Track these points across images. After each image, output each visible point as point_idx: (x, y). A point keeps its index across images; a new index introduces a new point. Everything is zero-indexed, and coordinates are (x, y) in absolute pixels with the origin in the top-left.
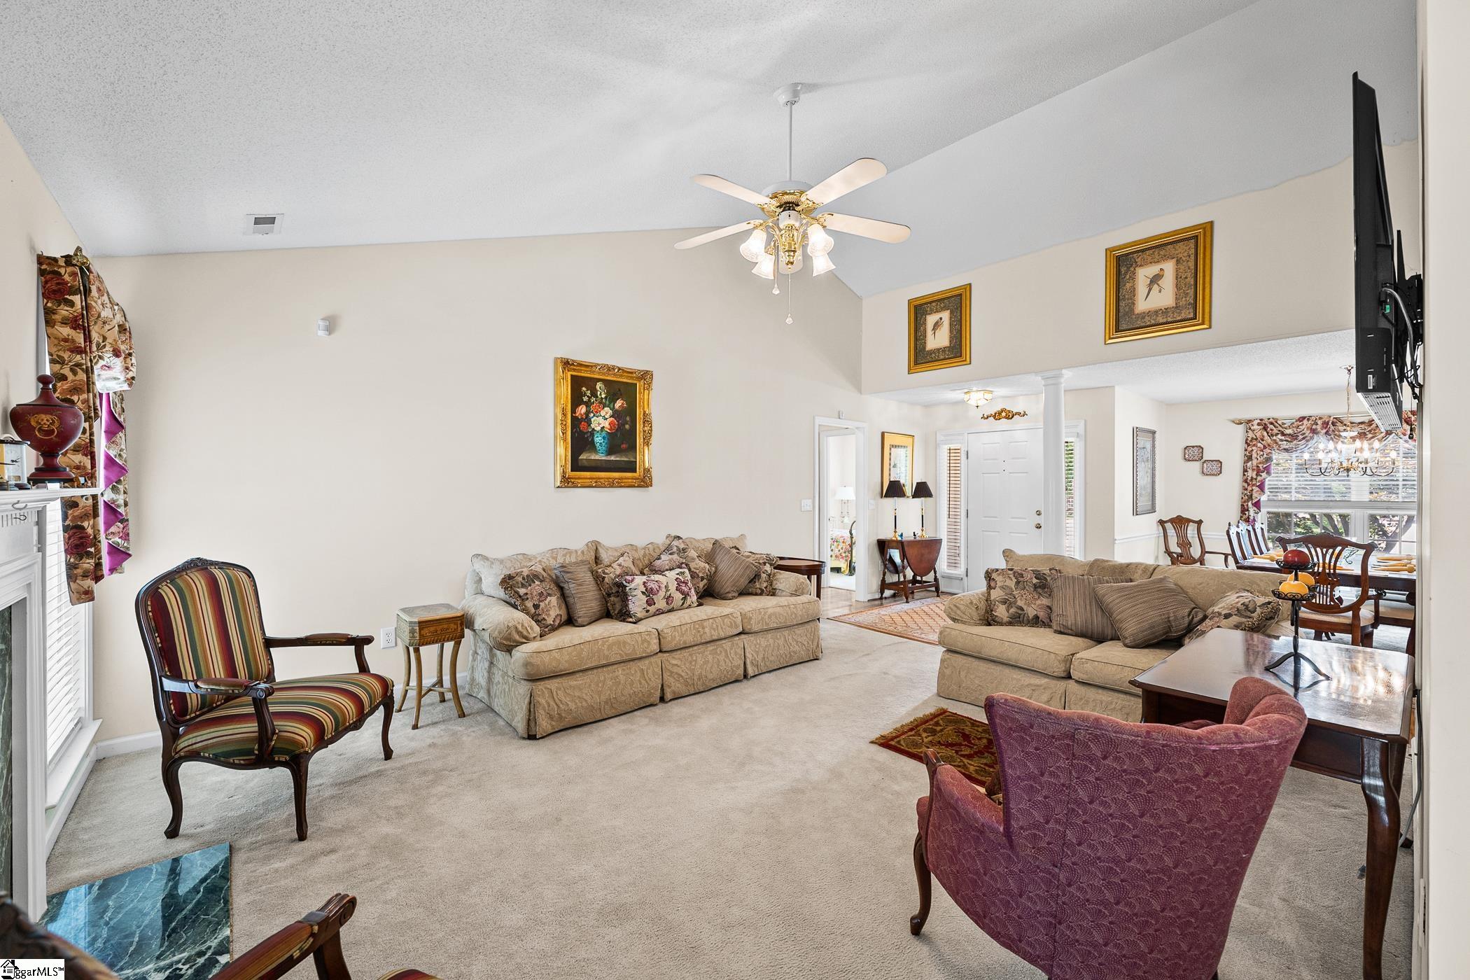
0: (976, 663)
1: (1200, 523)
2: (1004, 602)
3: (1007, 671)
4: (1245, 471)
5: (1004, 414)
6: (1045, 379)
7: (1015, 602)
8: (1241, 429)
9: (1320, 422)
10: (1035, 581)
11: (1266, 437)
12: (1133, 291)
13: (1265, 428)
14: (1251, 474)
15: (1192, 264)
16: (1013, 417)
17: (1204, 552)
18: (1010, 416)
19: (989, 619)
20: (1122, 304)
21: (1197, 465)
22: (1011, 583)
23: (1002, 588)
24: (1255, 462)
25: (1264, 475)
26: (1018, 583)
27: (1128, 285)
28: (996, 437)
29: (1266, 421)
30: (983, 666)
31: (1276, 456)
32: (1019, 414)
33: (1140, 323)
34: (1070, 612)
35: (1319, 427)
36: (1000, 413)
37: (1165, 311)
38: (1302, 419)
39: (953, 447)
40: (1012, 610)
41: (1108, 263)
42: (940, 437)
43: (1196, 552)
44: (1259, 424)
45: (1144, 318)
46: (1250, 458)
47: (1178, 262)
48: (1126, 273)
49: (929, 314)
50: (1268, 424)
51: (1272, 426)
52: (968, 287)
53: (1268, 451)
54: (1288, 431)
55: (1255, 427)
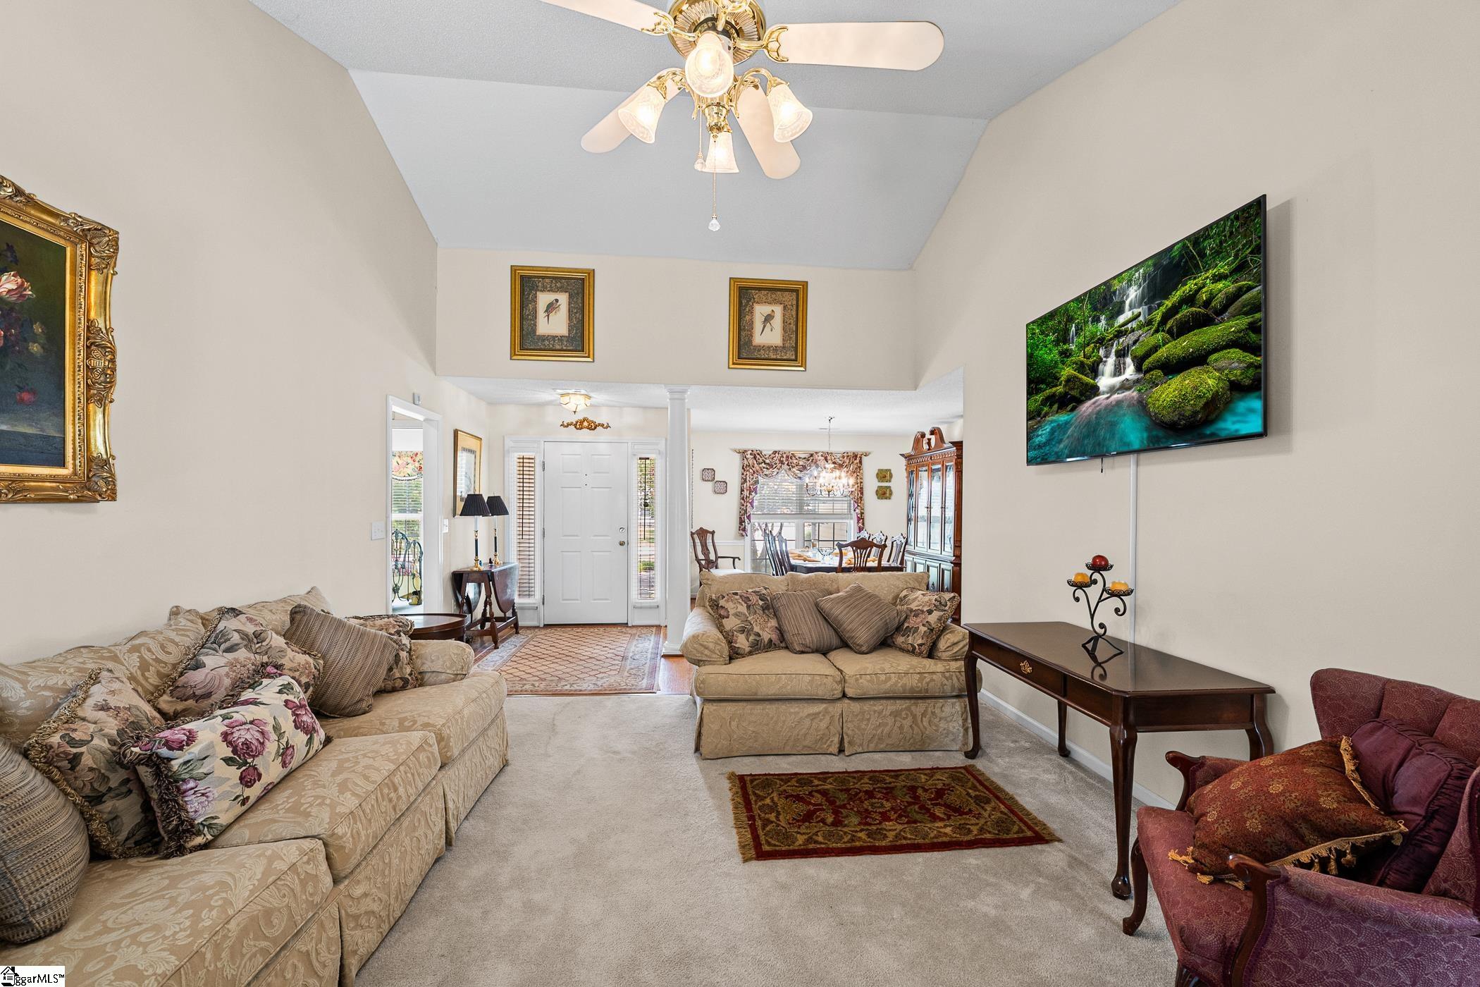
0: (749, 706)
1: (713, 533)
2: (742, 631)
3: (783, 707)
4: (742, 490)
5: (586, 424)
6: (671, 392)
7: (752, 628)
8: (738, 457)
9: (785, 456)
10: (761, 603)
11: (756, 465)
12: (751, 323)
13: (755, 458)
14: (746, 493)
15: (794, 313)
16: (595, 428)
17: (717, 558)
18: (593, 426)
19: (734, 655)
20: (743, 334)
21: (710, 484)
22: (743, 608)
23: (736, 615)
24: (748, 483)
25: (753, 494)
26: (748, 607)
27: (748, 318)
28: (577, 448)
29: (755, 452)
30: (759, 708)
31: (761, 480)
32: (603, 425)
33: (756, 354)
34: (805, 630)
35: (784, 459)
36: (582, 422)
37: (776, 349)
38: (775, 452)
39: (526, 455)
40: (752, 638)
41: (732, 292)
42: (509, 443)
43: (712, 557)
44: (751, 454)
45: (759, 351)
46: (745, 481)
47: (785, 308)
48: (746, 306)
49: (541, 291)
50: (756, 455)
51: (758, 456)
52: (591, 273)
53: (755, 475)
54: (767, 461)
55: (749, 456)
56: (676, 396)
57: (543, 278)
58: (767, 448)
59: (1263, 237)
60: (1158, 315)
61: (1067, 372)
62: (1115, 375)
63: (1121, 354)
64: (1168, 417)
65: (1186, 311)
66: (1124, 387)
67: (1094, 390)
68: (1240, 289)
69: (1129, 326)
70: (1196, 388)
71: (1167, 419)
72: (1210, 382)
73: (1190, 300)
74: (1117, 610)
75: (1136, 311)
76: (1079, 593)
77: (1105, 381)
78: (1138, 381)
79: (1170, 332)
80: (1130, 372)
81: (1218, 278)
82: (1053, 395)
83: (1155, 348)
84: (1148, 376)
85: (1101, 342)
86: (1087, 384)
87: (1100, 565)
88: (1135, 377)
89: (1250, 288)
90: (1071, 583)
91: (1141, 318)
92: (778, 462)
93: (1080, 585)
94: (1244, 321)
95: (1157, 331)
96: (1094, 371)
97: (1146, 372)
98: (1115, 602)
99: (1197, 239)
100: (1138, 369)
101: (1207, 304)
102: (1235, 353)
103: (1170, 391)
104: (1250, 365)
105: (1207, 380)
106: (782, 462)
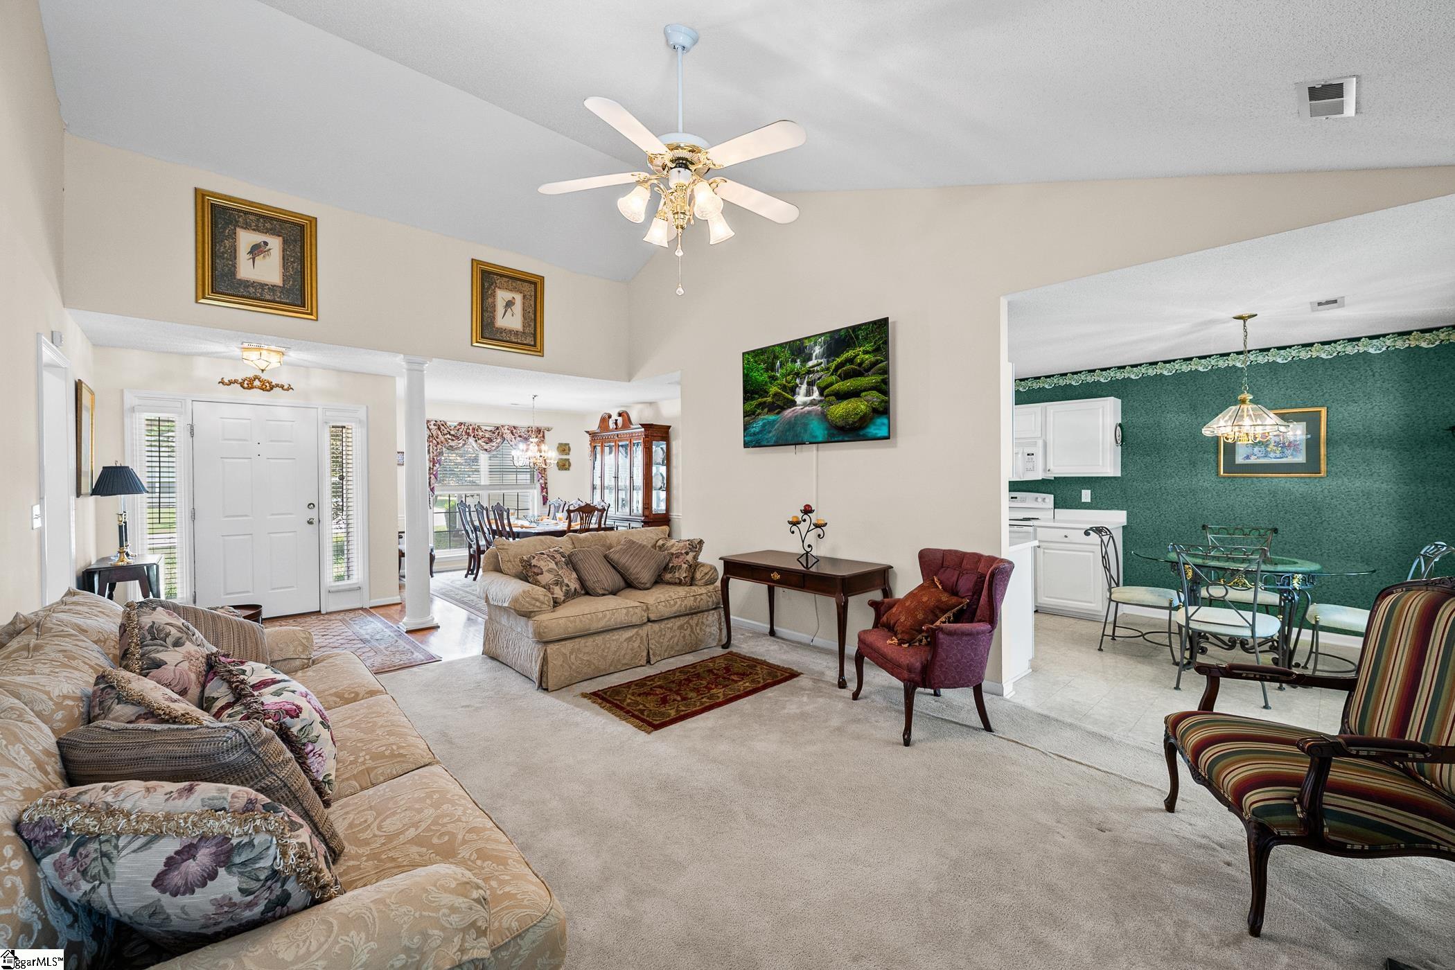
0: (583, 641)
2: (556, 584)
3: (608, 636)
5: (257, 383)
6: (409, 362)
7: (563, 581)
9: (471, 428)
10: (563, 559)
11: (440, 436)
12: (494, 306)
13: (439, 429)
15: (532, 303)
16: (272, 389)
18: (268, 387)
19: (556, 603)
20: (486, 315)
22: (553, 565)
23: (549, 571)
24: (432, 455)
25: (437, 465)
26: (556, 564)
27: (490, 300)
28: (244, 411)
29: (439, 423)
30: (590, 640)
31: (446, 451)
32: (282, 387)
33: (498, 336)
34: (602, 576)
35: (471, 431)
36: (251, 381)
37: (517, 333)
38: (461, 424)
39: (163, 416)
40: (564, 588)
41: (475, 273)
42: (130, 400)
44: (434, 425)
45: (501, 333)
47: (524, 297)
48: (488, 288)
49: (242, 227)
50: (440, 426)
51: (442, 427)
52: (313, 221)
53: (439, 446)
54: (452, 432)
55: (432, 427)
56: (416, 367)
57: (246, 213)
58: (452, 419)
59: (887, 336)
60: (833, 365)
61: (774, 389)
62: (806, 396)
63: (810, 384)
64: (840, 423)
65: (848, 366)
66: (813, 403)
67: (793, 403)
68: (877, 360)
69: (815, 368)
70: (855, 409)
71: (839, 424)
72: (862, 407)
73: (851, 361)
74: (819, 535)
75: (820, 361)
76: (794, 528)
77: (800, 398)
78: (821, 401)
79: (839, 376)
80: (816, 395)
81: (866, 352)
82: (765, 402)
83: (831, 384)
84: (827, 399)
85: (797, 374)
86: (788, 399)
87: (807, 510)
88: (819, 398)
89: (882, 361)
90: (789, 522)
91: (823, 365)
92: (464, 433)
93: (795, 523)
94: (879, 378)
95: (832, 374)
96: (793, 391)
97: (826, 397)
98: (819, 531)
99: (855, 329)
100: (821, 394)
101: (860, 365)
102: (875, 393)
103: (839, 409)
104: (883, 401)
105: (859, 406)
106: (468, 434)
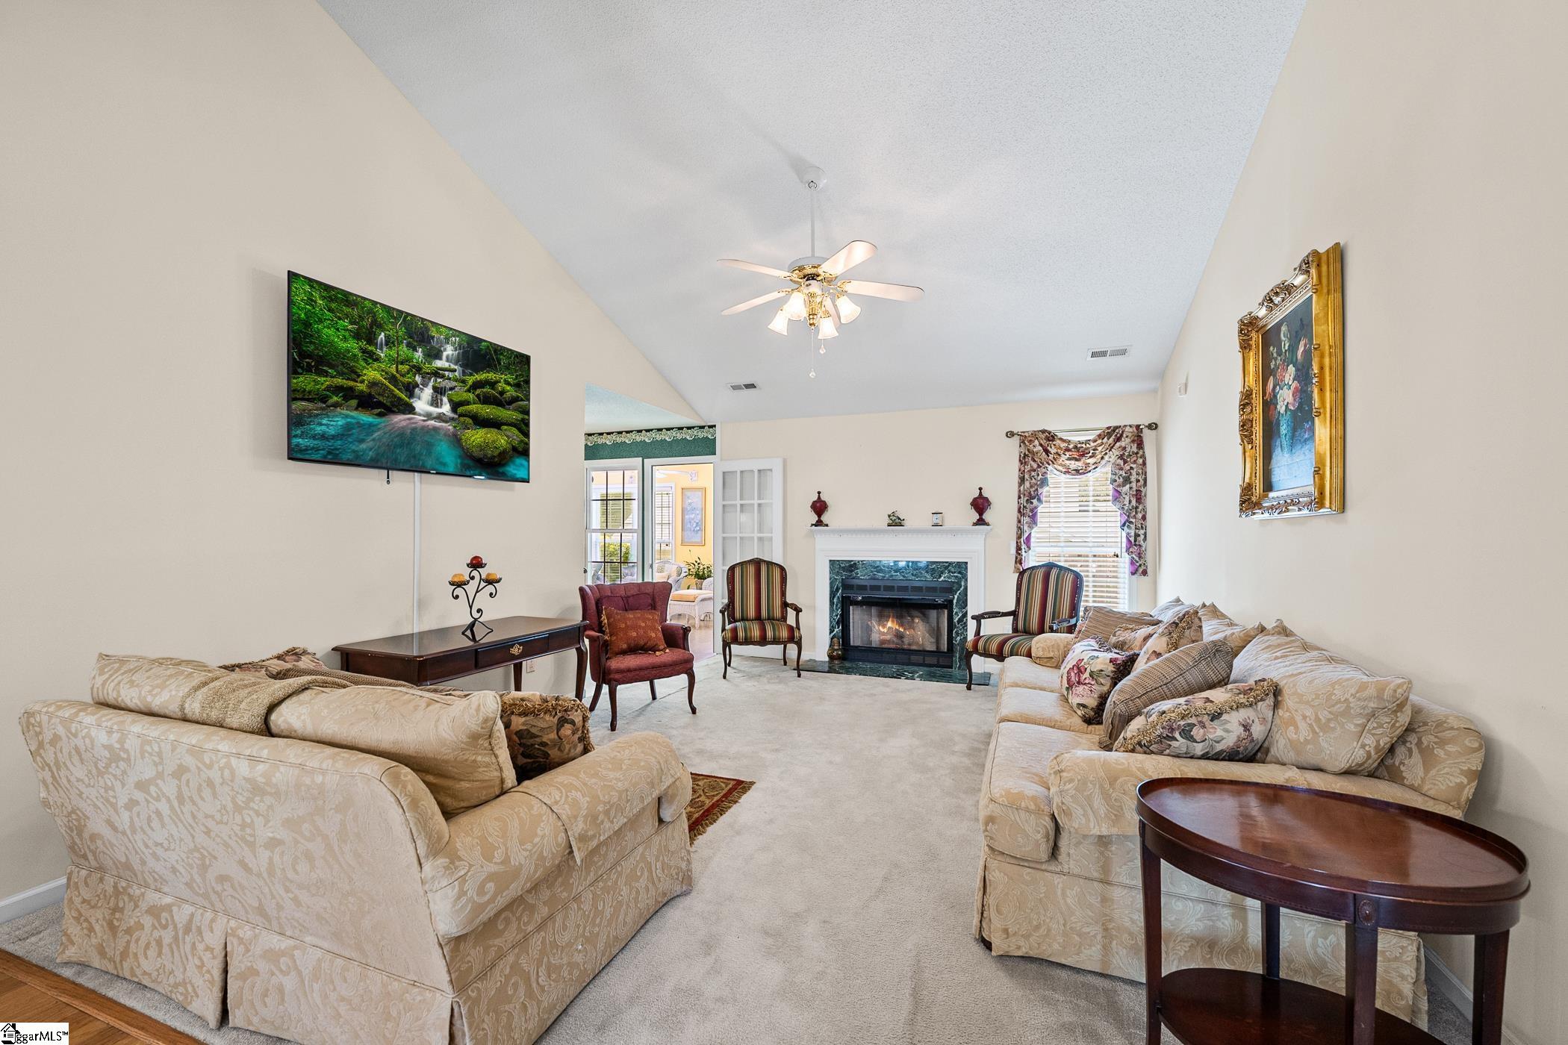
59: (528, 376)
60: (471, 380)
61: (372, 374)
62: (432, 405)
63: (439, 391)
64: (476, 453)
65: (487, 389)
66: (440, 417)
67: (411, 409)
68: (518, 397)
69: (447, 373)
70: (494, 441)
71: (475, 454)
72: (502, 441)
73: (493, 384)
74: (491, 594)
75: (453, 366)
76: (459, 591)
77: (422, 403)
78: (453, 419)
79: (478, 396)
80: (446, 409)
81: (508, 383)
82: (351, 389)
83: (467, 403)
84: (462, 419)
85: (418, 369)
86: (400, 399)
87: (476, 564)
88: (451, 415)
89: (522, 400)
90: (452, 583)
91: (456, 374)
93: (460, 584)
94: (520, 416)
95: (469, 391)
96: (410, 389)
97: (461, 415)
99: (499, 350)
100: (454, 409)
101: (502, 393)
102: (515, 430)
103: (477, 437)
104: (522, 441)
105: (501, 440)
